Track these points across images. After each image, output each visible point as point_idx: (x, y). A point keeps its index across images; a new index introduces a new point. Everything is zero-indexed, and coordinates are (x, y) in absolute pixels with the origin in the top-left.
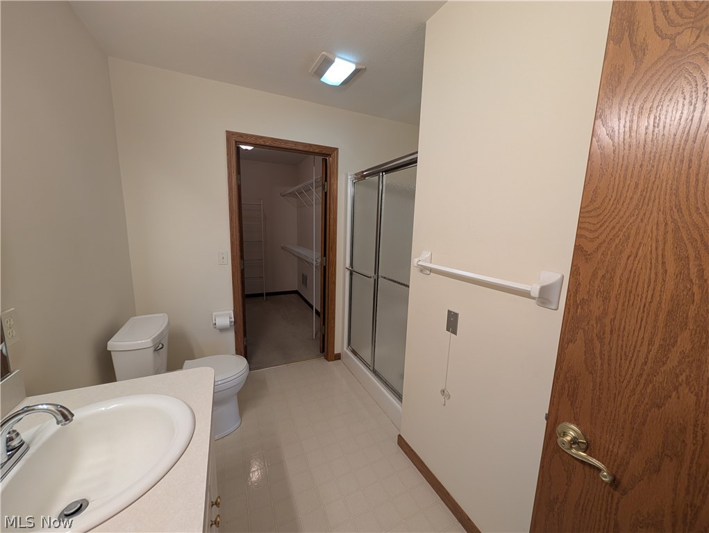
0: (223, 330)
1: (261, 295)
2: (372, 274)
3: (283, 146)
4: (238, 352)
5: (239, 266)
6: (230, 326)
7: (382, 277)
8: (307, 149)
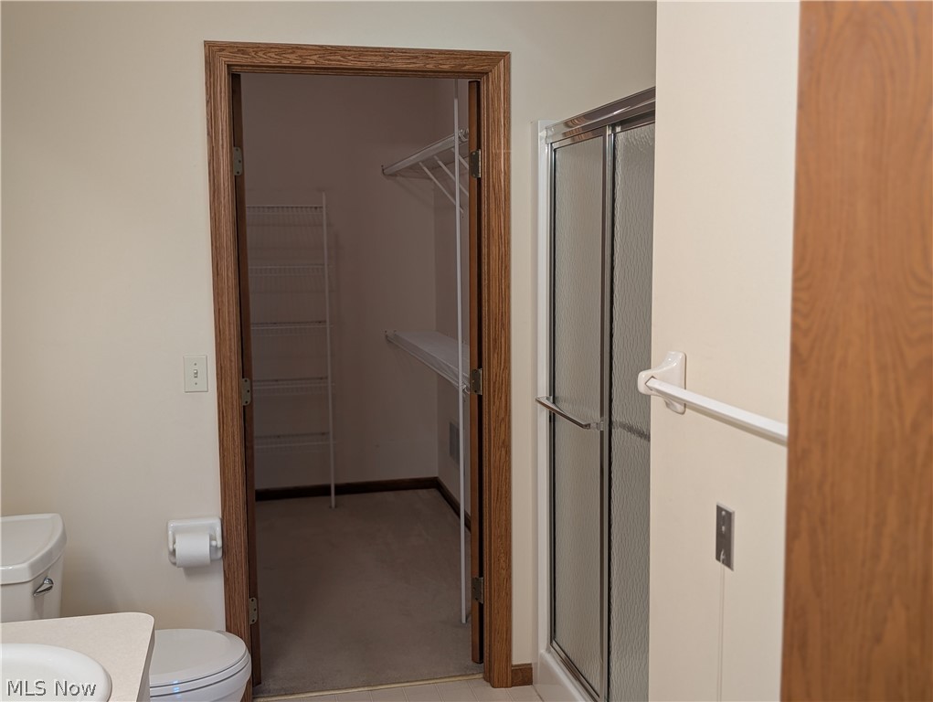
0: (194, 570)
1: (323, 491)
2: (594, 415)
3: (351, 63)
4: (231, 628)
5: (235, 396)
6: (212, 561)
7: (624, 426)
8: (418, 65)
